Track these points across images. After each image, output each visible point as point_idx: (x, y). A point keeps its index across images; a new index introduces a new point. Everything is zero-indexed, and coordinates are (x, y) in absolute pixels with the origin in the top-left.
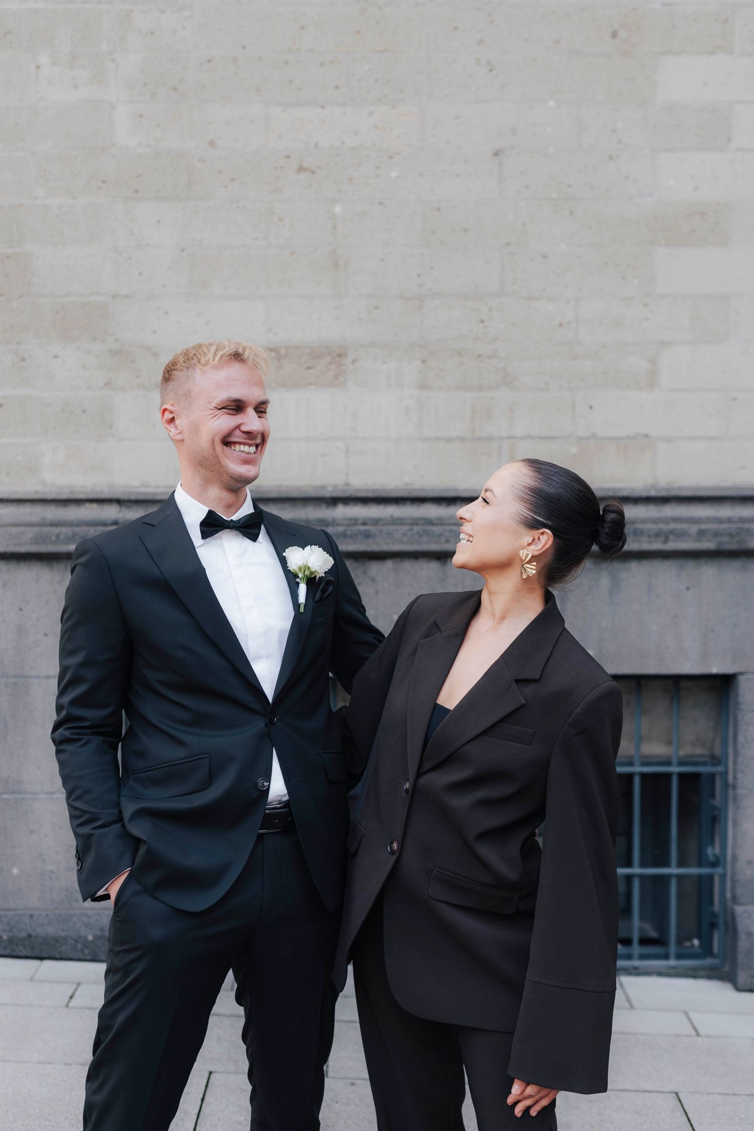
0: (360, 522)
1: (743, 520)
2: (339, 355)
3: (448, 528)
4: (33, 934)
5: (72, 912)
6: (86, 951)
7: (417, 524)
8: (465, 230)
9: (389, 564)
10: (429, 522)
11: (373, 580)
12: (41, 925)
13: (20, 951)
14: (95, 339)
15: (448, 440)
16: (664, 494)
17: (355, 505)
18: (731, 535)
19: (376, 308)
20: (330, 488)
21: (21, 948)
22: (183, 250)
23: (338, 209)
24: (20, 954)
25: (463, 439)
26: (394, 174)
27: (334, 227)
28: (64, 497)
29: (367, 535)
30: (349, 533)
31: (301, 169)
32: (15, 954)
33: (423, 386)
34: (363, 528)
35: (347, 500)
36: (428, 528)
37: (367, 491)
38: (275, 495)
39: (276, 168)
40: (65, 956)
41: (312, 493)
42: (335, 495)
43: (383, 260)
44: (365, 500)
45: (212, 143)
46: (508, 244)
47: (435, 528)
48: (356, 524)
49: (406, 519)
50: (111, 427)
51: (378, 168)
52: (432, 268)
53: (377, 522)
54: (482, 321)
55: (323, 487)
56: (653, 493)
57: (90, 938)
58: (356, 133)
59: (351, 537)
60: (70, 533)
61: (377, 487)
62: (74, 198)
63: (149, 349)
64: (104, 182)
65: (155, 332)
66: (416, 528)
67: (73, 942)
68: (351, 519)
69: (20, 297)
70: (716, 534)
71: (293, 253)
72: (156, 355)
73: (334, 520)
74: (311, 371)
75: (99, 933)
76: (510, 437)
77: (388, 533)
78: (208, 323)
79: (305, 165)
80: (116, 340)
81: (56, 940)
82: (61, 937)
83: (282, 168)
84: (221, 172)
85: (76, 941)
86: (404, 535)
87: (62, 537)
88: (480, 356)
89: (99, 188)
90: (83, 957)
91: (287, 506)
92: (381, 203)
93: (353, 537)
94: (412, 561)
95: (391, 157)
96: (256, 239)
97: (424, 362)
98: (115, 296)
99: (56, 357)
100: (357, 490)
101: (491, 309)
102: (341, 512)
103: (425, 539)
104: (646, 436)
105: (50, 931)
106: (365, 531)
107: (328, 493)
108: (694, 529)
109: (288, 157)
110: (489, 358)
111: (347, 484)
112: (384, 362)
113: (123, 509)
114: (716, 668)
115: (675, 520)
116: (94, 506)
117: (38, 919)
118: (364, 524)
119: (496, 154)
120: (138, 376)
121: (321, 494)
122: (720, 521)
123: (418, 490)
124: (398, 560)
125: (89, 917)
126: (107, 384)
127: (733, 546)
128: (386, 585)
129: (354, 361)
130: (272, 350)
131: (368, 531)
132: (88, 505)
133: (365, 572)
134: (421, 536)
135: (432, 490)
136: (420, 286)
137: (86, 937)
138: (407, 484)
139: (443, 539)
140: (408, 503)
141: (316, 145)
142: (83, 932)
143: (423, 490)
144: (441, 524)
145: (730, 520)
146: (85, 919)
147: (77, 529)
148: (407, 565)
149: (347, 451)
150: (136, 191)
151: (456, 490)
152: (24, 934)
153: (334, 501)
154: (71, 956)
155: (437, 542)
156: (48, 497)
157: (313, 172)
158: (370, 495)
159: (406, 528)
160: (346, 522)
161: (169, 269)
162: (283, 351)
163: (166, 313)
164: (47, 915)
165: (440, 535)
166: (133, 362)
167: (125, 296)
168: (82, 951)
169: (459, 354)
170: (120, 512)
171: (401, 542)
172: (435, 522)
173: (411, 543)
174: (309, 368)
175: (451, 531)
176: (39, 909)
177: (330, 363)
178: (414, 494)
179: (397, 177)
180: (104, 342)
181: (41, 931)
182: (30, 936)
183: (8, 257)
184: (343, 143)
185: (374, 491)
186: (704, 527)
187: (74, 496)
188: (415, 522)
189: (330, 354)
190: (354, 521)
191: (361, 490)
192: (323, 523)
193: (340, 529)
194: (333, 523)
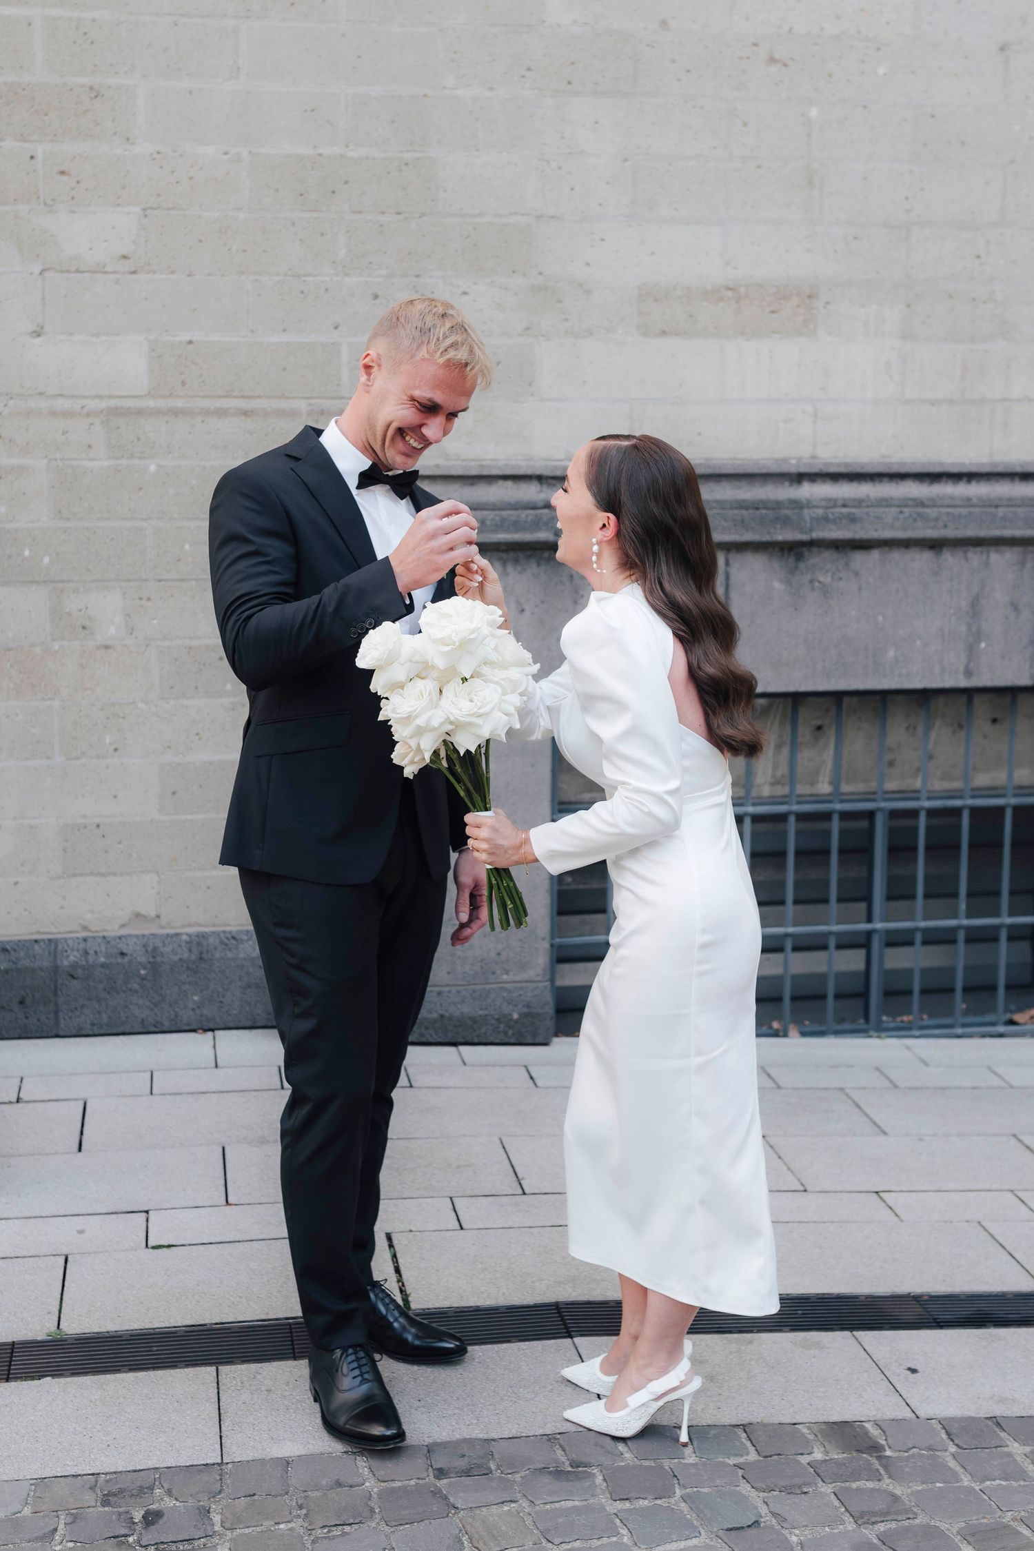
0: (840, 503)
2: (809, 297)
3: (943, 510)
4: (447, 1014)
5: (487, 987)
6: (511, 1032)
7: (906, 506)
8: (963, 143)
9: (876, 554)
10: (919, 503)
11: (856, 574)
12: (455, 1004)
13: (431, 1036)
14: (514, 272)
15: (934, 403)
17: (824, 482)
19: (855, 238)
20: (794, 462)
21: (432, 1032)
22: (625, 160)
23: (814, 112)
24: (431, 1040)
25: (951, 402)
26: (882, 71)
27: (809, 135)
28: (474, 472)
29: (853, 520)
30: (831, 516)
31: (772, 60)
32: (423, 1040)
33: (907, 336)
34: (844, 510)
35: (813, 477)
36: (920, 510)
37: (839, 465)
38: (730, 471)
39: (741, 58)
40: (484, 1041)
41: (774, 469)
42: (802, 470)
43: (865, 178)
44: (835, 477)
45: (664, 24)
46: (1012, 162)
47: (928, 511)
48: (835, 506)
49: (892, 499)
50: (530, 385)
51: (863, 62)
52: (922, 189)
53: (859, 503)
54: (978, 257)
55: (786, 460)
57: (515, 1016)
58: (838, 18)
59: (834, 522)
60: (497, 518)
61: (848, 460)
62: (491, 89)
63: (581, 285)
64: (529, 69)
65: (588, 264)
66: (907, 511)
67: (494, 1022)
68: (829, 500)
69: (422, 215)
71: (759, 167)
72: (588, 292)
73: (808, 501)
74: (775, 316)
75: (525, 1010)
76: (1005, 400)
77: (877, 517)
78: (653, 254)
79: (777, 56)
80: (540, 274)
81: (473, 1020)
82: (481, 1016)
83: (748, 58)
84: (673, 61)
85: (498, 1020)
86: (896, 519)
87: (488, 522)
88: (974, 299)
89: (523, 77)
90: (506, 1040)
91: (743, 483)
92: (865, 107)
93: (837, 521)
94: (903, 550)
95: (878, 49)
96: (715, 148)
97: (908, 306)
98: (539, 217)
99: (465, 293)
100: (826, 464)
101: (988, 242)
102: (807, 491)
103: (919, 524)
105: (466, 1009)
106: (849, 514)
109: (755, 45)
110: (985, 302)
111: (814, 457)
112: (863, 306)
113: (545, 488)
116: (509, 483)
117: (448, 997)
118: (844, 506)
119: (1002, 49)
120: (566, 320)
121: (785, 469)
123: (897, 463)
124: (887, 548)
125: (509, 991)
126: (527, 329)
128: (871, 580)
129: (827, 303)
130: (729, 288)
131: (854, 514)
132: (501, 482)
133: (847, 565)
134: (915, 520)
135: (914, 464)
136: (908, 211)
137: (511, 1015)
138: (883, 456)
139: (941, 524)
140: (886, 480)
141: (790, 30)
142: (506, 1009)
143: (904, 464)
144: (934, 506)
146: (505, 994)
147: (505, 513)
148: (897, 555)
149: (816, 416)
150: (569, 83)
151: (941, 464)
152: (435, 1015)
153: (799, 478)
154: (491, 1039)
155: (932, 528)
156: (454, 473)
157: (785, 65)
158: (843, 470)
159: (894, 510)
160: (824, 503)
161: (608, 183)
162: (743, 290)
163: (603, 240)
164: (458, 992)
165: (937, 519)
166: (560, 301)
167: (553, 217)
168: (506, 1033)
169: (951, 296)
170: (541, 492)
171: (892, 528)
172: (927, 503)
173: (904, 529)
174: (773, 312)
175: (948, 514)
176: (449, 985)
177: (798, 306)
178: (894, 469)
179: (885, 74)
180: (524, 275)
181: (455, 1011)
182: (442, 1016)
183: (406, 164)
184: (822, 29)
185: (847, 465)
187: (485, 473)
188: (904, 503)
189: (798, 294)
190: (832, 503)
191: (831, 464)
192: (797, 505)
193: (820, 512)
194: (809, 504)
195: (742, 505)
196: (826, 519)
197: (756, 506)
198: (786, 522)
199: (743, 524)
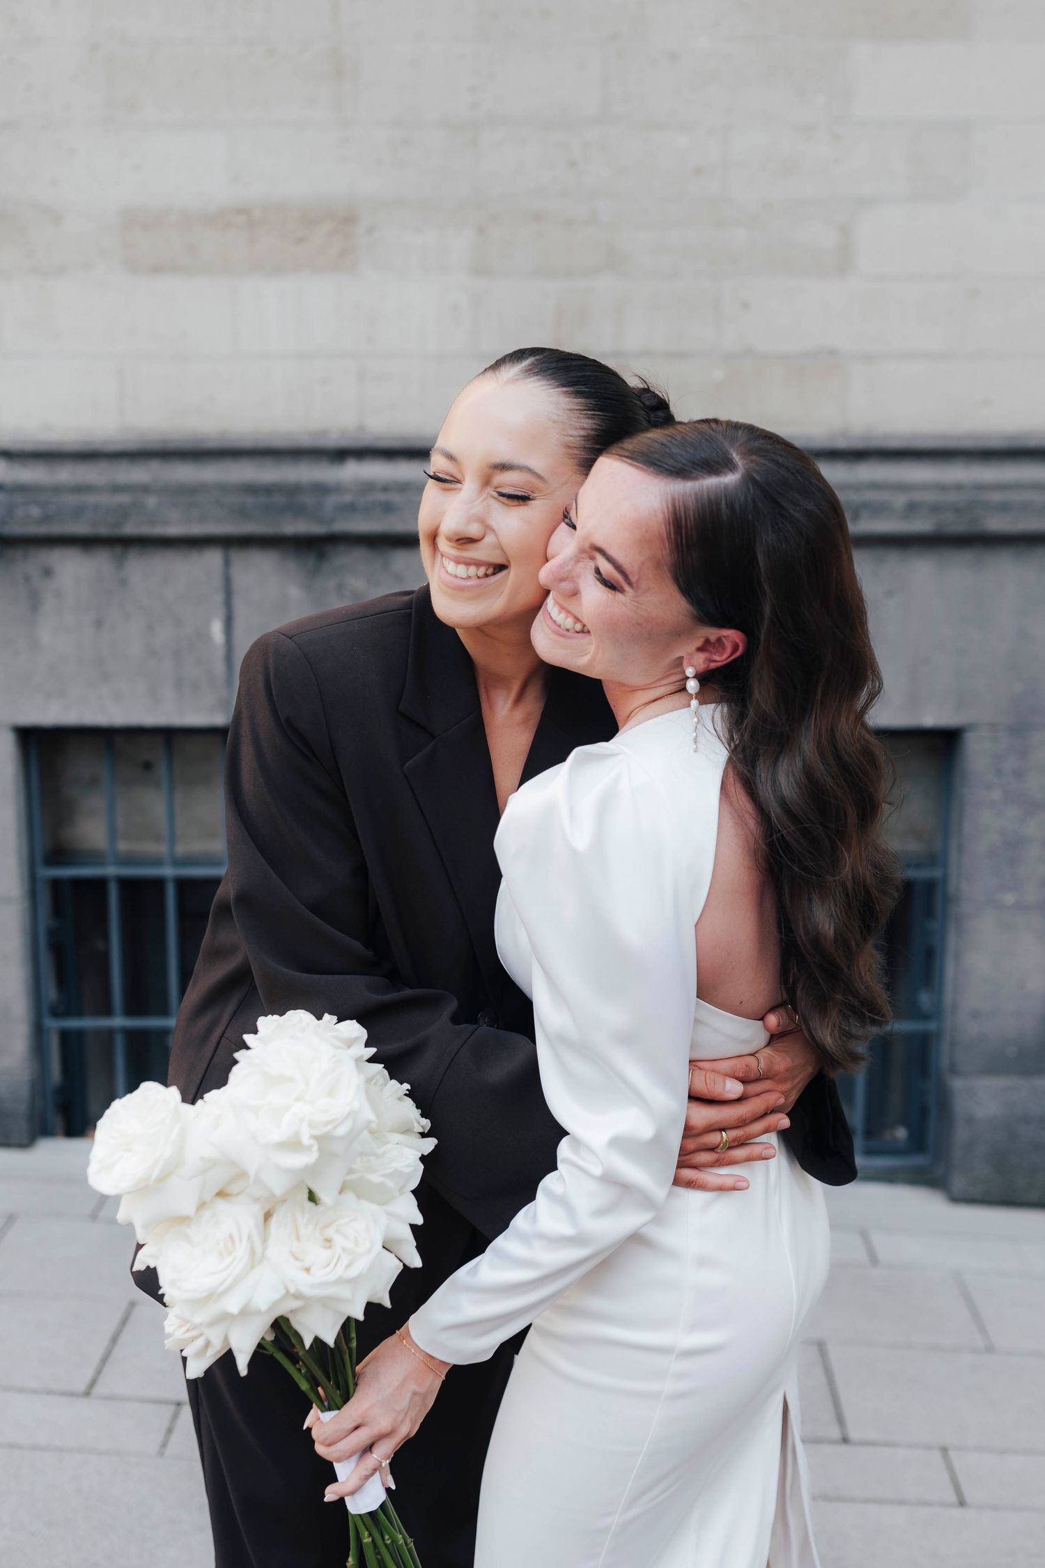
0: (378, 487)
1: (980, 487)
2: (346, 221)
16: (859, 445)
17: (374, 460)
18: (958, 510)
19: (405, 143)
20: (334, 435)
22: (95, 48)
29: (388, 508)
30: (360, 504)
33: (480, 270)
34: (382, 497)
35: (361, 453)
37: (391, 438)
38: (248, 444)
41: (306, 442)
42: (342, 444)
44: (389, 454)
48: (372, 491)
52: (492, 74)
54: (573, 165)
55: (324, 432)
56: (841, 444)
59: (363, 510)
61: (408, 432)
63: (47, 210)
65: (54, 183)
68: (366, 484)
70: (935, 509)
72: (57, 219)
73: (340, 485)
74: (303, 246)
88: (569, 221)
93: (367, 510)
97: (481, 231)
100: (376, 438)
101: (586, 144)
102: (353, 471)
104: (833, 352)
106: (385, 501)
107: (333, 440)
108: (900, 500)
110: (584, 224)
111: (361, 428)
112: (418, 232)
114: (929, 719)
115: (874, 486)
118: (385, 490)
121: (321, 443)
122: (942, 488)
127: (959, 526)
129: (370, 229)
130: (240, 211)
131: (390, 501)
133: (387, 566)
136: (473, 105)
145: (959, 487)
149: (360, 375)
153: (341, 455)
158: (397, 445)
160: (357, 488)
161: (74, 78)
162: (257, 213)
163: (71, 151)
166: (21, 231)
169: (537, 218)
174: (299, 241)
177: (332, 233)
185: (403, 438)
186: (918, 497)
189: (331, 218)
190: (369, 487)
191: (382, 437)
192: (321, 489)
193: (347, 498)
194: (338, 489)
195: (251, 489)
196: (351, 508)
197: (268, 490)
198: (298, 511)
199: (242, 513)
